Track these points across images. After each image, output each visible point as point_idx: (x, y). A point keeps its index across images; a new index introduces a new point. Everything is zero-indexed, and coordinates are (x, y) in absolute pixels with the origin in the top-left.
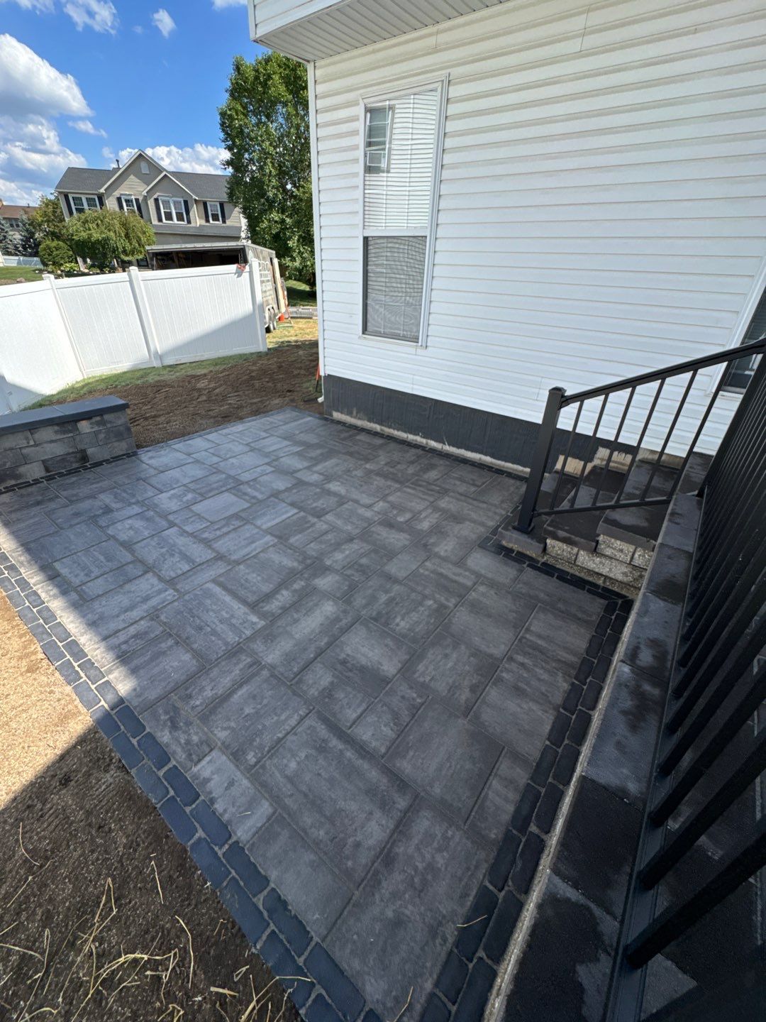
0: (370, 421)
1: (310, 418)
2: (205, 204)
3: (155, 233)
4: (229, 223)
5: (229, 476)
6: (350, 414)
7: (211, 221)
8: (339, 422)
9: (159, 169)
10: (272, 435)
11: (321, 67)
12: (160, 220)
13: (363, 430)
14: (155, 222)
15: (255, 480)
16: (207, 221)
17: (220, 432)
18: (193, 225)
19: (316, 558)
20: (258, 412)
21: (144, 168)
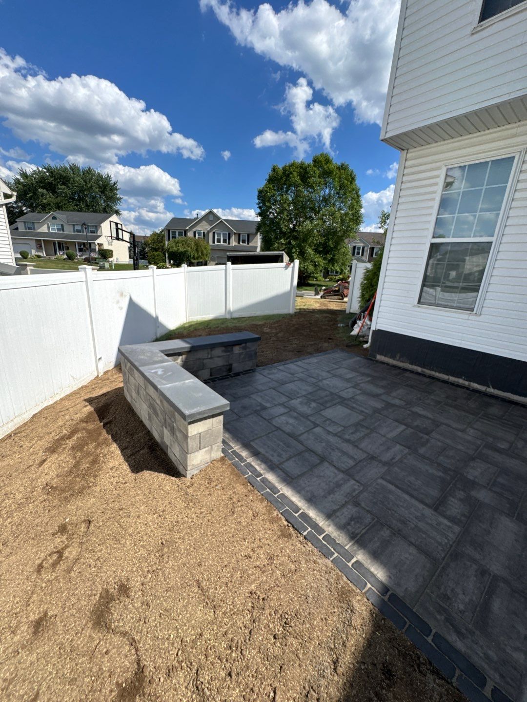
0: (412, 364)
1: (358, 358)
2: (239, 235)
3: (212, 249)
4: (251, 244)
5: (332, 394)
6: (393, 357)
7: (241, 244)
8: (383, 363)
9: (218, 218)
10: (341, 367)
11: (411, 152)
12: (214, 242)
13: (405, 370)
14: (211, 243)
15: (353, 398)
16: (239, 243)
17: (303, 361)
18: (231, 245)
19: (454, 471)
20: (319, 351)
21: (211, 217)
